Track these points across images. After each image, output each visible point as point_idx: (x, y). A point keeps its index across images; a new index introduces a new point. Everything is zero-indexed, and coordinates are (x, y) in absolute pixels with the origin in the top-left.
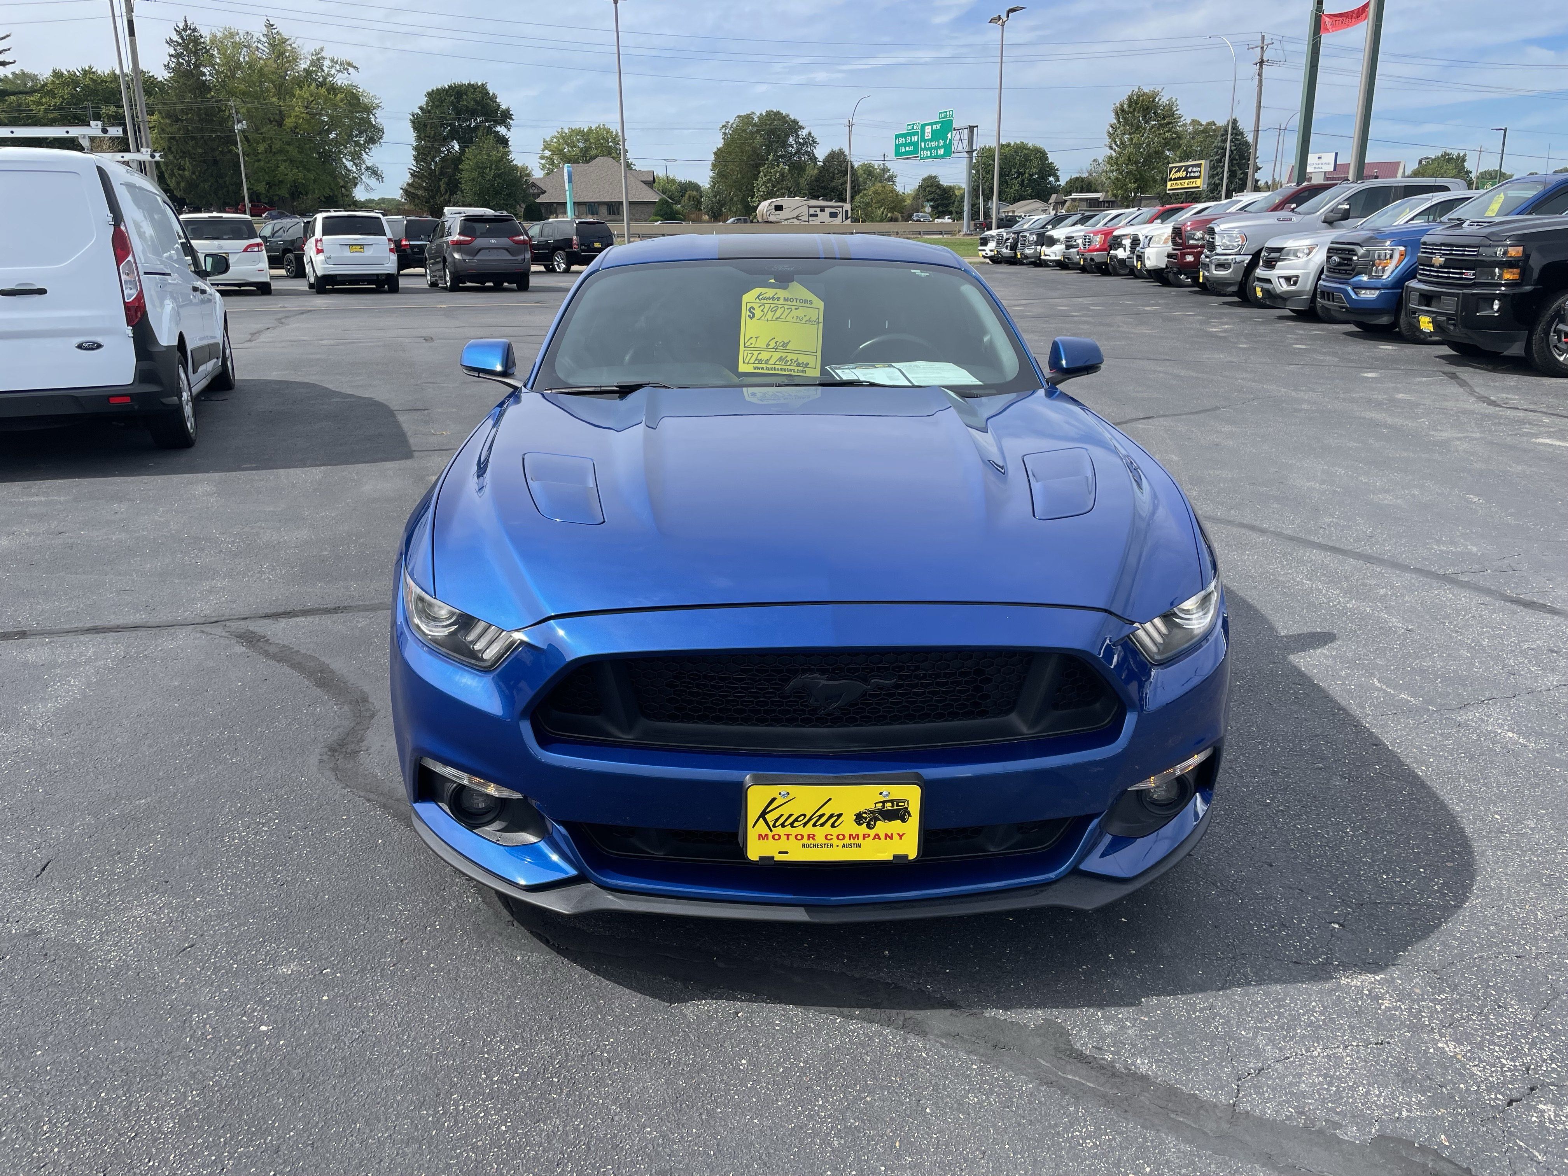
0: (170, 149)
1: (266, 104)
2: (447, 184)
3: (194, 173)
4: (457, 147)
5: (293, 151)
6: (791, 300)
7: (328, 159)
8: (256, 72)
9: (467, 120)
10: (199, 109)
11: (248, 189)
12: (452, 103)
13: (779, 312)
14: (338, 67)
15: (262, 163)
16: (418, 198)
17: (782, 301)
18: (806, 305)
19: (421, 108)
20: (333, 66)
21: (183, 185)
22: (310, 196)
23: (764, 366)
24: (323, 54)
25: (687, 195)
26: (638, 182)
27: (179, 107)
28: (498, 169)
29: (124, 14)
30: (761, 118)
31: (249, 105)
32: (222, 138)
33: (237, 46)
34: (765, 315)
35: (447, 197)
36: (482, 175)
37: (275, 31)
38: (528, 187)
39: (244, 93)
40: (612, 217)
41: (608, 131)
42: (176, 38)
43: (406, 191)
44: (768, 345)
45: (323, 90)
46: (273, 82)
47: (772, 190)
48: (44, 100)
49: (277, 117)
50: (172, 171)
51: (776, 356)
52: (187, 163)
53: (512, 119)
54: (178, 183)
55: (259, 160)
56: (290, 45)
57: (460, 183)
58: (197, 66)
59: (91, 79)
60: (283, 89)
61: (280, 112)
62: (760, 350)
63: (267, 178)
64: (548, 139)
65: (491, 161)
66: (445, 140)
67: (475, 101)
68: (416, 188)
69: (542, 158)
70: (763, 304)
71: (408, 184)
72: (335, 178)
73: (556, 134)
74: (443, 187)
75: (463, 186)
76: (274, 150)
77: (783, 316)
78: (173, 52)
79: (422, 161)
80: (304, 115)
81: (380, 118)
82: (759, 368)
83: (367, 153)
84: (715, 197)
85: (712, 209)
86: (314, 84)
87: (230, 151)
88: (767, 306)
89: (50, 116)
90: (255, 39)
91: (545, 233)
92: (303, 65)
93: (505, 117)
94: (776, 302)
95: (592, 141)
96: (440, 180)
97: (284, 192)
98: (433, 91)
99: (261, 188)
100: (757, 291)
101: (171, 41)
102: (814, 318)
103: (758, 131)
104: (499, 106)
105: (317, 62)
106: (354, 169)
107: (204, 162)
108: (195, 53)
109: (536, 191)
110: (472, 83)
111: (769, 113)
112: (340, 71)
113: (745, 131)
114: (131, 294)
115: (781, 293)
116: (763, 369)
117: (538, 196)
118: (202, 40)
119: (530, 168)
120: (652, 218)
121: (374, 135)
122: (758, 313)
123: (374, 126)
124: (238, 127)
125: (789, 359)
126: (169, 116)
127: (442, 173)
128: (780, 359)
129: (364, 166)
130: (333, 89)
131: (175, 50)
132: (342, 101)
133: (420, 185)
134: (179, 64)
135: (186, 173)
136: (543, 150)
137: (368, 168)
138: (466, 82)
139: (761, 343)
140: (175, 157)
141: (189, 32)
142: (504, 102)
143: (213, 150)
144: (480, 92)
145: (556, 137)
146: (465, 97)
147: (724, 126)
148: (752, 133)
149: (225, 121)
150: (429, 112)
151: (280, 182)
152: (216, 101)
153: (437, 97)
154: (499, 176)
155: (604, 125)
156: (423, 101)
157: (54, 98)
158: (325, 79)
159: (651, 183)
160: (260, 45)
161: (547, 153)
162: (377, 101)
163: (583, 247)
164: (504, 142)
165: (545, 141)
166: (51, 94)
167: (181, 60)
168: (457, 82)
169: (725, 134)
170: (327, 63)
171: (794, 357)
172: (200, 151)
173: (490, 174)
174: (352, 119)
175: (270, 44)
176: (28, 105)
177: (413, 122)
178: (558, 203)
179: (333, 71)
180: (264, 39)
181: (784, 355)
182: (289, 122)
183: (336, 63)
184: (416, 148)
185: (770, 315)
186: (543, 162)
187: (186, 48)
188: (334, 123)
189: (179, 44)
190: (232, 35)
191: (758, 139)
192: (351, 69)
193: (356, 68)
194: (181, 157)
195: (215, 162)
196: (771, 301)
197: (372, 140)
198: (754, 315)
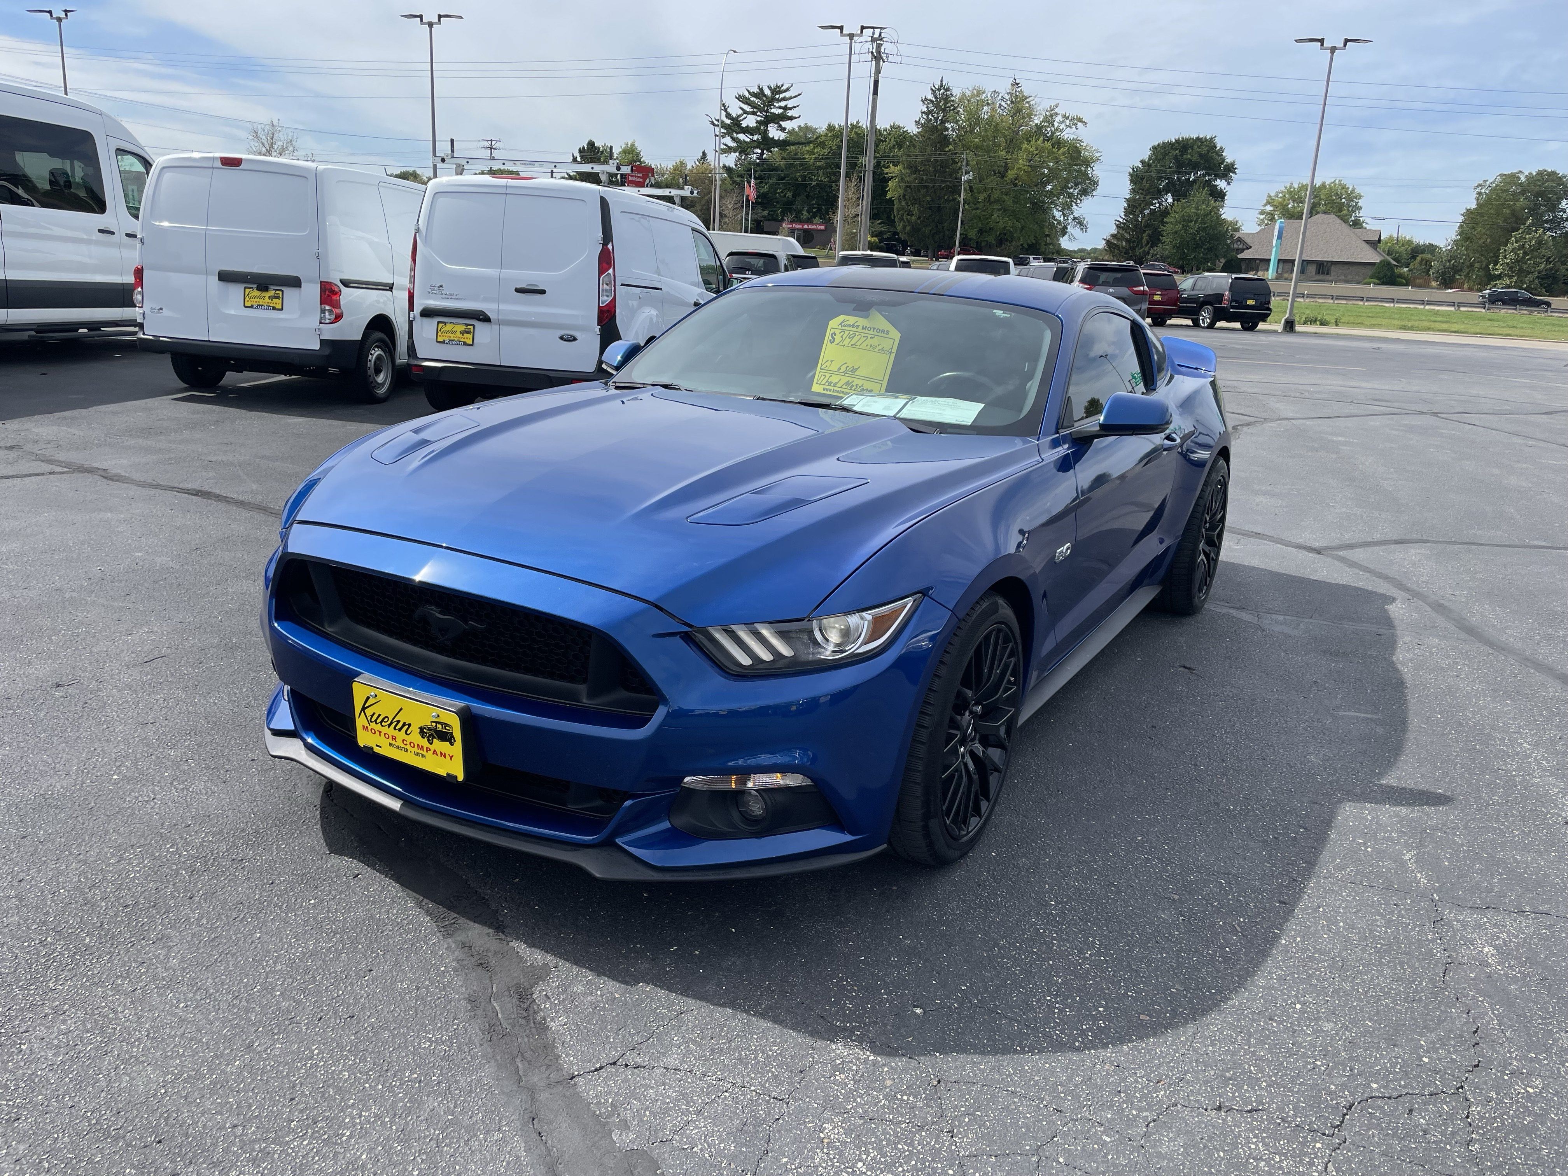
0: (904, 196)
1: (994, 157)
2: (1149, 236)
3: (919, 218)
4: (1170, 200)
5: (1009, 201)
6: (869, 328)
7: (1040, 209)
8: (993, 126)
9: (1187, 173)
10: (936, 161)
11: (961, 234)
12: (1176, 158)
13: (856, 338)
14: (1068, 122)
15: (979, 211)
16: (1118, 249)
17: (860, 329)
18: (882, 335)
19: (1143, 162)
20: (1063, 122)
21: (908, 228)
22: (1014, 243)
23: (832, 388)
24: (1057, 110)
25: (1419, 258)
26: (1359, 242)
27: (920, 159)
28: (1203, 222)
29: (873, 75)
30: (1530, 177)
31: (980, 158)
32: (950, 187)
33: (982, 103)
34: (843, 341)
35: (1147, 249)
36: (1185, 228)
37: (1019, 89)
38: (1233, 242)
39: (977, 147)
40: (1321, 277)
41: (1344, 187)
42: (930, 96)
43: (1108, 243)
44: (840, 369)
45: (1048, 145)
46: (1005, 136)
47: (1523, 257)
48: (816, 150)
49: (1002, 170)
50: (902, 215)
51: (845, 379)
52: (915, 209)
53: (1234, 173)
54: (904, 227)
55: (977, 209)
56: (1028, 102)
57: (1162, 236)
58: (943, 122)
59: (856, 132)
60: (1013, 144)
61: (1006, 164)
62: (832, 373)
63: (980, 225)
64: (1273, 194)
65: (1198, 215)
66: (1159, 193)
67: (1201, 155)
68: (1118, 239)
69: (1262, 213)
70: (844, 331)
71: (1113, 236)
72: (1042, 228)
73: (1283, 189)
74: (1145, 237)
75: (1163, 239)
76: (992, 199)
77: (858, 344)
78: (925, 110)
79: (1130, 213)
80: (1026, 168)
81: (1097, 171)
82: (827, 390)
83: (1076, 204)
84: (1450, 261)
85: (1444, 273)
86: (1041, 139)
87: (954, 200)
88: (847, 333)
89: (818, 164)
90: (1000, 97)
91: (1197, 287)
92: (1037, 121)
93: (1227, 171)
94: (855, 329)
95: (1322, 196)
96: (1144, 231)
97: (991, 239)
98: (1159, 145)
99: (972, 234)
100: (841, 318)
101: (926, 99)
102: (887, 348)
103: (1523, 192)
104: (1223, 160)
105: (1049, 119)
106: (1062, 219)
107: (930, 208)
108: (944, 110)
109: (1241, 246)
110: (1201, 136)
111: (1540, 173)
112: (1069, 126)
113: (1506, 191)
114: (606, 300)
115: (861, 322)
116: (830, 390)
117: (1242, 251)
118: (953, 98)
119: (1240, 223)
120: (1366, 280)
121: (1087, 186)
122: (838, 338)
123: (1089, 179)
124: (964, 178)
125: (854, 384)
126: (910, 167)
127: (1148, 226)
128: (847, 383)
129: (1072, 216)
130: (1059, 143)
131: (927, 107)
132: (1064, 154)
133: (1122, 235)
134: (929, 120)
135: (913, 218)
136: (1265, 205)
137: (1075, 218)
138: (1194, 136)
139: (834, 367)
140: (907, 203)
141: (942, 91)
142: (1229, 157)
143: (940, 198)
144: (1206, 146)
145: (1282, 192)
146: (1190, 151)
147: (1480, 185)
148: (1514, 194)
149: (955, 174)
150: (1149, 165)
151: (991, 229)
152: (952, 154)
153: (1161, 151)
154: (1204, 229)
155: (1340, 181)
156: (1146, 154)
157: (824, 148)
158: (1053, 133)
159: (1375, 244)
160: (1003, 103)
161: (1269, 208)
162: (1097, 155)
163: (1234, 304)
164: (1220, 196)
165: (1269, 196)
166: (822, 145)
167: (930, 117)
168: (1186, 135)
169: (1480, 193)
170: (1059, 118)
171: (860, 382)
172: (928, 198)
173: (1194, 227)
174: (1070, 172)
175: (1012, 102)
176: (803, 154)
177: (1131, 175)
178: (1261, 260)
179: (1062, 126)
180: (1007, 97)
181: (851, 380)
182: (1011, 174)
183: (1067, 118)
184: (1128, 200)
185: (848, 340)
186: (1262, 217)
187: (937, 106)
188: (1054, 174)
189: (932, 102)
190: (979, 93)
191: (1522, 201)
192: (1080, 125)
193: (1085, 123)
194: (912, 204)
195: (939, 209)
196: (851, 329)
197: (1085, 192)
198: (834, 339)
